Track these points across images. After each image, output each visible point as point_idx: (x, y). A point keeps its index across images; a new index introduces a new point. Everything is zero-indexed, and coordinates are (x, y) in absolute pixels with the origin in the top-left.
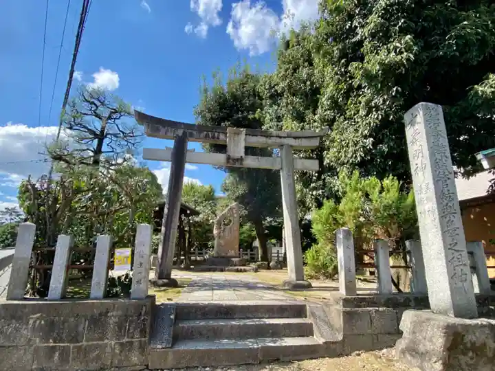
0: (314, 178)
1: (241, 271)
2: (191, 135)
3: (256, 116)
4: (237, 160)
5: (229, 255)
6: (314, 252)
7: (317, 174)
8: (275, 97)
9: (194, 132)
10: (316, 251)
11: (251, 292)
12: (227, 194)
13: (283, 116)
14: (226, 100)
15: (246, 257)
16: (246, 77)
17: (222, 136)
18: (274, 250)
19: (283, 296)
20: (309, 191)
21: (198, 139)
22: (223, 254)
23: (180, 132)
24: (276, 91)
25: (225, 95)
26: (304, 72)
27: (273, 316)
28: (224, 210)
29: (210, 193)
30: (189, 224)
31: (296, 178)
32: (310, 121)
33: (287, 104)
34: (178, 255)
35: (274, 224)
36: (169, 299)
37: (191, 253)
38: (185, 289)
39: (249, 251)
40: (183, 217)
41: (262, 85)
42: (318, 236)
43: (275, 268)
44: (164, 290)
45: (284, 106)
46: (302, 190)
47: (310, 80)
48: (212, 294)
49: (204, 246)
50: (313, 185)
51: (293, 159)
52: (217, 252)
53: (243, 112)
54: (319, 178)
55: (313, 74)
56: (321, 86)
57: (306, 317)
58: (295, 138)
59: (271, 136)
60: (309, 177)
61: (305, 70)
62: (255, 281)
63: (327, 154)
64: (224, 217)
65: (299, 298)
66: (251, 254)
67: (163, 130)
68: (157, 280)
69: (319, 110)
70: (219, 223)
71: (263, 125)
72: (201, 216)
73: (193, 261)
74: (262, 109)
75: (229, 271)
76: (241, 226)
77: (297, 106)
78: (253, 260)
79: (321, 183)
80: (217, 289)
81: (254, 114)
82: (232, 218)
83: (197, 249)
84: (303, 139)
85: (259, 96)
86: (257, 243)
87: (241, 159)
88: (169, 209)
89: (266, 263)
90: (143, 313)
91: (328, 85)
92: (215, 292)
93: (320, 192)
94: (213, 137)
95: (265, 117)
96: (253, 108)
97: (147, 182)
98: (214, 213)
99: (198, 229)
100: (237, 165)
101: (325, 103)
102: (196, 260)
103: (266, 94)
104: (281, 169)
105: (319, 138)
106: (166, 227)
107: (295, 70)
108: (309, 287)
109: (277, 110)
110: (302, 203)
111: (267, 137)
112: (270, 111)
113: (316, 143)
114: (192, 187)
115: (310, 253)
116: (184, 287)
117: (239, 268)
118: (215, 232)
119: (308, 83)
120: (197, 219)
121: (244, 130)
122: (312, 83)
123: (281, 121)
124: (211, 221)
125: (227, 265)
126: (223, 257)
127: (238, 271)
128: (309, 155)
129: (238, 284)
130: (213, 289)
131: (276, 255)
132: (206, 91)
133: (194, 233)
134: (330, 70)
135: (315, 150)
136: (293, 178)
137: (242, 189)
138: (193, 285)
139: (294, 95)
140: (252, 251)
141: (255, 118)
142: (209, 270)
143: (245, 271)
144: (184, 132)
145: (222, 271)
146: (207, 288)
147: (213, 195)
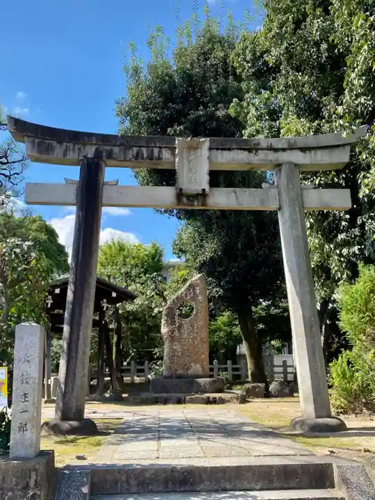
0: (344, 223)
1: (214, 401)
2: (110, 155)
3: (232, 112)
4: (196, 196)
5: (190, 372)
6: (345, 364)
7: (348, 216)
8: (264, 74)
9: (116, 150)
10: (349, 363)
11: (231, 441)
12: (183, 258)
13: (281, 109)
14: (173, 85)
15: (224, 375)
16: (210, 40)
17: (166, 154)
18: (278, 360)
19: (289, 448)
20: (335, 248)
21: (123, 162)
22: (180, 372)
23: (90, 151)
24: (266, 63)
25: (171, 77)
26: (315, 26)
27: (271, 486)
28: (179, 289)
29: (153, 258)
30: (117, 317)
31: (308, 225)
32: (330, 116)
33: (287, 86)
34: (98, 375)
35: (274, 311)
36: (79, 458)
37: (123, 371)
38: (108, 438)
39: (229, 362)
40: (105, 305)
41: (238, 55)
42: (350, 335)
43: (280, 394)
44: (72, 441)
45: (282, 91)
46: (322, 246)
47: (327, 41)
48: (159, 446)
49: (147, 357)
50: (341, 237)
51: (302, 189)
52: (170, 368)
53: (206, 107)
54: (352, 223)
55: (332, 30)
56: (348, 51)
57: (332, 486)
58: (304, 150)
59: (257, 150)
60: (333, 221)
61: (317, 23)
62: (239, 420)
63: (365, 177)
64: (180, 302)
65: (319, 451)
66: (234, 369)
67: (59, 150)
68: (58, 422)
69: (347, 97)
70: (170, 314)
71: (244, 128)
72: (138, 301)
73: (127, 384)
74: (241, 99)
75: (193, 401)
76: (212, 317)
77: (306, 90)
78: (237, 380)
79: (357, 231)
80: (168, 438)
81: (228, 108)
82: (193, 304)
83: (133, 362)
84: (319, 153)
85: (234, 74)
86: (243, 349)
87: (203, 195)
88: (74, 293)
89: (262, 385)
90: (32, 483)
91: (359, 48)
92: (164, 443)
93: (356, 249)
94: (151, 157)
95: (248, 113)
96: (225, 97)
97: (29, 247)
98: (161, 294)
99: (134, 325)
100: (197, 206)
101: (356, 82)
102: (133, 384)
103: (247, 70)
104: (280, 209)
105: (348, 148)
106: (71, 325)
107: (298, 24)
108: (340, 429)
109: (268, 99)
110: (323, 271)
111: (250, 150)
112: (257, 101)
113: (343, 157)
114: (121, 248)
115: (337, 367)
116: (108, 434)
117: (212, 395)
118: (164, 330)
119: (324, 46)
120: (130, 307)
121: (206, 142)
122: (332, 47)
123: (278, 118)
124: (156, 310)
125: (189, 392)
126: (180, 377)
127: (209, 402)
128: (333, 180)
129: (209, 426)
130: (159, 438)
131: (281, 369)
132: (136, 71)
133: (126, 333)
134: (361, 21)
135: (343, 171)
136: (303, 226)
137: (211, 248)
138: (123, 430)
139: (298, 69)
140: (234, 363)
141: (228, 116)
142: (156, 402)
143: (222, 401)
144: (97, 149)
145: (179, 401)
146: (150, 435)
147: (159, 261)
